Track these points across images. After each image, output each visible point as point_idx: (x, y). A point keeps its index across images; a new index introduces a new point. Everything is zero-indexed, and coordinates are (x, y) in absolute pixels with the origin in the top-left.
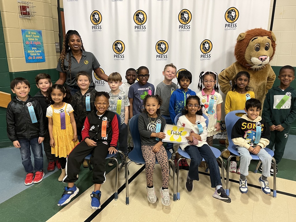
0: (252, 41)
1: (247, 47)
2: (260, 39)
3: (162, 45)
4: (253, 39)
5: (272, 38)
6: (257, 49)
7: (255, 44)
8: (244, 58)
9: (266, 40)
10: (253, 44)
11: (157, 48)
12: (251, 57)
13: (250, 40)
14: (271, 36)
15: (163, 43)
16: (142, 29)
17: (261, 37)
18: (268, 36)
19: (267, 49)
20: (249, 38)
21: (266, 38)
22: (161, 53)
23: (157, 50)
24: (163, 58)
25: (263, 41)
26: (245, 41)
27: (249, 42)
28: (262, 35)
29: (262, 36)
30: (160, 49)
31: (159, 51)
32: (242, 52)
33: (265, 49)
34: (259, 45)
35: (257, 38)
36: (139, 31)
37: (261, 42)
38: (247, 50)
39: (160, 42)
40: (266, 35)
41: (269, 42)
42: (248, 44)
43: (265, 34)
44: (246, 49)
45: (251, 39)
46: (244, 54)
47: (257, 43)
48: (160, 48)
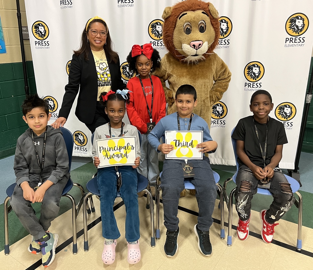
0: (179, 19)
1: (175, 28)
2: (190, 15)
3: (157, 26)
4: (181, 15)
5: (210, 13)
6: (188, 31)
7: (184, 23)
8: (173, 46)
9: (199, 16)
10: (181, 23)
11: (150, 31)
12: (181, 43)
13: (177, 17)
14: (209, 11)
15: (159, 24)
16: (128, 3)
17: (192, 12)
18: (203, 9)
19: (202, 30)
20: (175, 15)
21: (199, 12)
22: (156, 38)
23: (151, 33)
24: (160, 46)
25: (194, 18)
26: (171, 19)
27: (176, 21)
28: (194, 8)
29: (194, 10)
30: (155, 33)
31: (153, 36)
32: (168, 36)
33: (198, 31)
34: (189, 24)
35: (186, 14)
36: (124, 6)
37: (191, 19)
38: (176, 33)
39: (154, 22)
40: (200, 8)
41: (204, 20)
42: (176, 24)
43: (198, 7)
44: (173, 31)
45: (179, 15)
46: (172, 39)
47: (186, 22)
48: (155, 31)
